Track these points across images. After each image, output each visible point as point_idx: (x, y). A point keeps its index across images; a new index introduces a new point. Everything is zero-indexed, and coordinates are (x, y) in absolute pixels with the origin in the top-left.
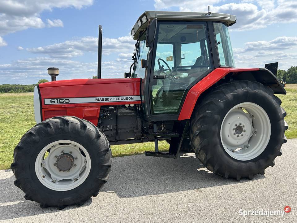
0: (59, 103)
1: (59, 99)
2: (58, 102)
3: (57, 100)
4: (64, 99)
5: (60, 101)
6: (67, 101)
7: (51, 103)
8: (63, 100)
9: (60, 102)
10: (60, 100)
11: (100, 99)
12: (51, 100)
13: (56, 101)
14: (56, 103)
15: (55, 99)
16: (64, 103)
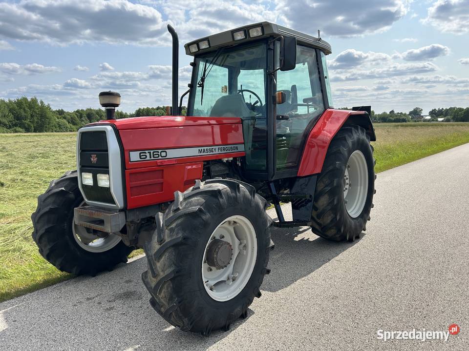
0: (152, 158)
1: (152, 151)
2: (150, 157)
3: (150, 153)
4: (160, 151)
5: (153, 155)
6: (164, 154)
7: (141, 158)
8: (158, 152)
9: (154, 157)
10: (154, 152)
11: (204, 149)
12: (140, 153)
13: (148, 155)
14: (148, 158)
15: (147, 152)
16: (160, 158)
